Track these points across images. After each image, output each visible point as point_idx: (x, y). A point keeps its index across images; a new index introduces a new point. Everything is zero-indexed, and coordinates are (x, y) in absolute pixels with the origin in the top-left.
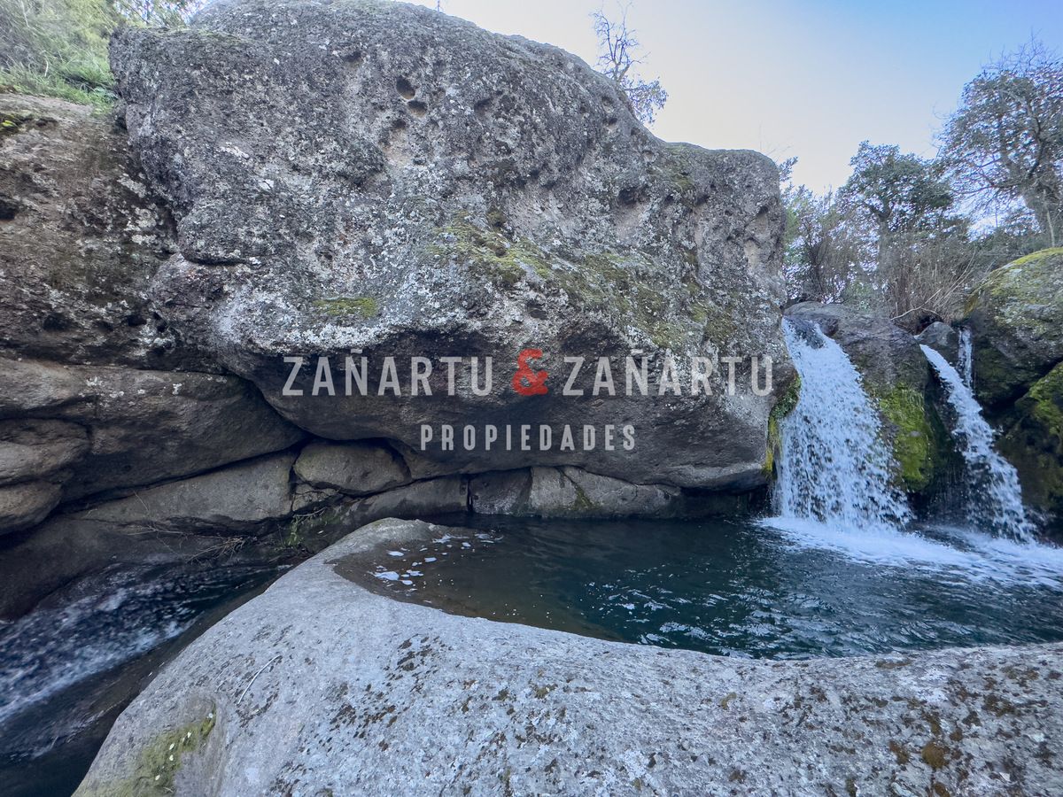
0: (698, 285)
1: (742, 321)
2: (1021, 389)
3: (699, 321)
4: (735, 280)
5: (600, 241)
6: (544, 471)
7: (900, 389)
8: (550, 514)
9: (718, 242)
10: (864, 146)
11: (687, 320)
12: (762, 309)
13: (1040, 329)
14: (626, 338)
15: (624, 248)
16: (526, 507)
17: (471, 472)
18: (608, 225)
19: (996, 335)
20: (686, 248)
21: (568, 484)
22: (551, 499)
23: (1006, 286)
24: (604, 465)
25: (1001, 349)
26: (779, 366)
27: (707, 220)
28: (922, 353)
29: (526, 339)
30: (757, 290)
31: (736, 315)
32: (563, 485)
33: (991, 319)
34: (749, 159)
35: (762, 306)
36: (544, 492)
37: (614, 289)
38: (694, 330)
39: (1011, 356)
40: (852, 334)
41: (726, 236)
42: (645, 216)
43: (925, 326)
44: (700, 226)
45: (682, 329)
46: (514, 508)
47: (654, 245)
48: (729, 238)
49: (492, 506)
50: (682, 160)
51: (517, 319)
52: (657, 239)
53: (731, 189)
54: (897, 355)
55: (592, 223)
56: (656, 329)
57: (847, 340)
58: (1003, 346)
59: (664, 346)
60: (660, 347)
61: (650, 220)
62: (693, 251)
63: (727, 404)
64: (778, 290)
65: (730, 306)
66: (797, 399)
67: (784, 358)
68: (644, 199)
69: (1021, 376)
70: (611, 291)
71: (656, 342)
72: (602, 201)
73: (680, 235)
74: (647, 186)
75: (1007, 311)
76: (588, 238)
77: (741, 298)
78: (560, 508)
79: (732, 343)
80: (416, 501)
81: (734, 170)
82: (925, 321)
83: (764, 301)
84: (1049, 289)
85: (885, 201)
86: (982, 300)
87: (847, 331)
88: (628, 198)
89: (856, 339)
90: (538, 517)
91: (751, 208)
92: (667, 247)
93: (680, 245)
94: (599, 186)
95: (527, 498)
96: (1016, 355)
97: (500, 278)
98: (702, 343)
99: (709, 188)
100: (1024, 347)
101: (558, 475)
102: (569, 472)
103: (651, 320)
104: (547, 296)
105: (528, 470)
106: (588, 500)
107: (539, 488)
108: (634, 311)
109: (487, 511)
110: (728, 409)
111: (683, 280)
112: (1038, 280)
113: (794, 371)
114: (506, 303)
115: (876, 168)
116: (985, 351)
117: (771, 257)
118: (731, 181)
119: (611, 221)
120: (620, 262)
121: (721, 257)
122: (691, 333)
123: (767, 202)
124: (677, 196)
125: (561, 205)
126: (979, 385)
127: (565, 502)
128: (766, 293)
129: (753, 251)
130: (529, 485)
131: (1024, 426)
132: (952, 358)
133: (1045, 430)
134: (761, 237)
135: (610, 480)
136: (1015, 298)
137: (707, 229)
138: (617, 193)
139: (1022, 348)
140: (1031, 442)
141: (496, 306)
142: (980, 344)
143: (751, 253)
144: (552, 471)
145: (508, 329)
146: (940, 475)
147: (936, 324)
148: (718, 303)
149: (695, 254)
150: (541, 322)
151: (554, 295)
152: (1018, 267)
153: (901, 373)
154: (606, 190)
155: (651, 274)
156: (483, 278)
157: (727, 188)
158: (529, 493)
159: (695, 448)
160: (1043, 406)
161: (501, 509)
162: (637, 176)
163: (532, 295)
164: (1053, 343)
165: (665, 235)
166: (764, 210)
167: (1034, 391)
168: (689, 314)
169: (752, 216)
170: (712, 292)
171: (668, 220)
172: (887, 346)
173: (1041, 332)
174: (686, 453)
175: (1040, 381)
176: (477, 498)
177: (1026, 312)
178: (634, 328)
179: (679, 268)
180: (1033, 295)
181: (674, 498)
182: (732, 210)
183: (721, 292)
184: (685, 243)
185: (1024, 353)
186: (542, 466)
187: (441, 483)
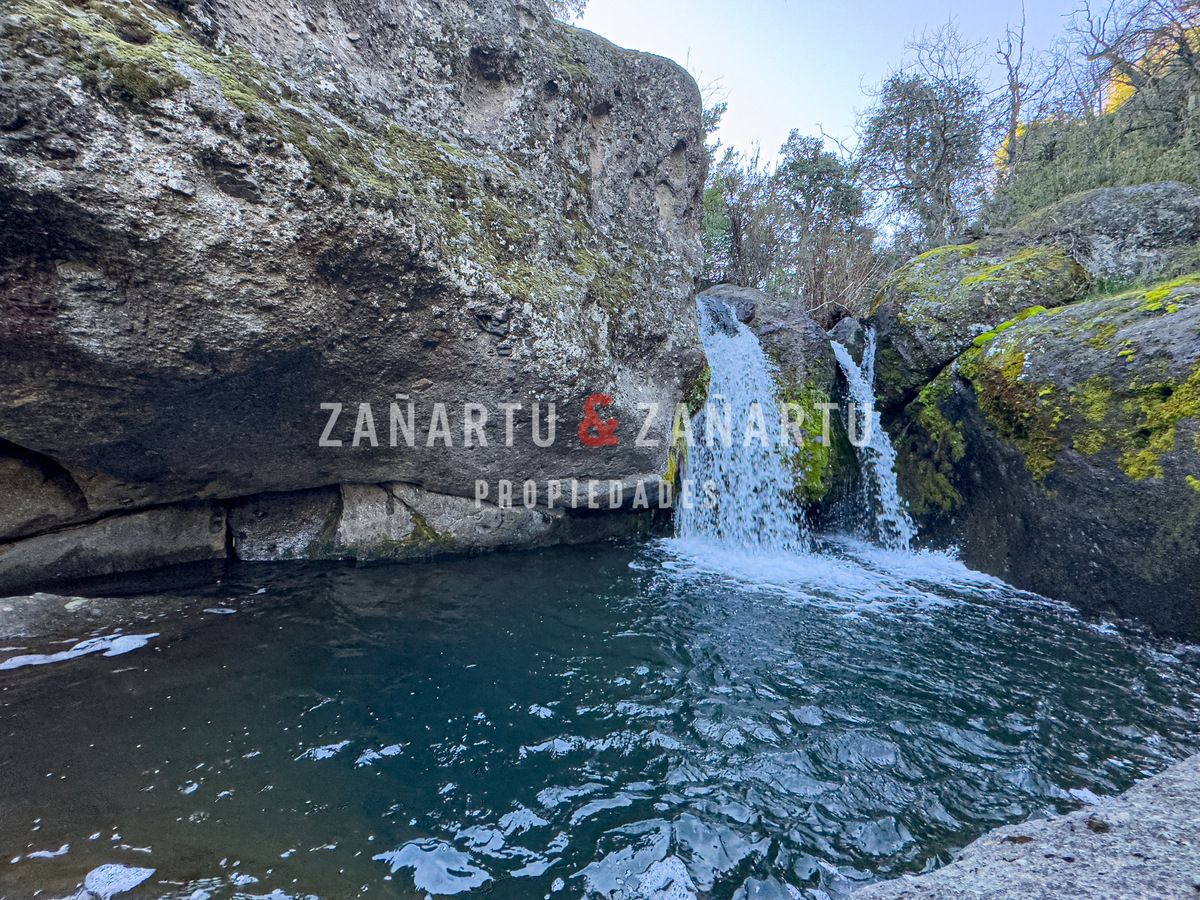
0: (589, 226)
1: (646, 286)
2: (911, 393)
3: (582, 273)
4: (640, 232)
5: (432, 122)
6: (361, 491)
7: (809, 389)
8: (370, 554)
9: (623, 175)
10: (793, 136)
11: (566, 269)
12: (672, 276)
13: (936, 328)
14: (454, 276)
15: (478, 145)
16: (329, 547)
17: (220, 496)
18: (449, 100)
19: (897, 334)
20: (575, 171)
21: (400, 509)
22: (372, 533)
23: (911, 281)
24: (450, 479)
25: (900, 350)
26: (687, 352)
27: (609, 141)
28: (831, 351)
29: (214, 238)
30: (668, 251)
31: (637, 276)
32: (391, 511)
33: (894, 316)
34: (665, 69)
35: (672, 272)
36: (361, 522)
37: (438, 192)
38: (573, 284)
39: (907, 357)
40: (769, 323)
41: (633, 170)
42: (513, 104)
43: (835, 323)
44: (599, 148)
45: (554, 279)
46: (312, 547)
47: (525, 151)
48: (637, 174)
49: (273, 548)
50: (577, 42)
51: (173, 184)
52: (530, 142)
53: (642, 106)
54: (809, 350)
55: (422, 91)
56: (511, 272)
57: (763, 329)
58: (902, 346)
59: (520, 298)
60: (514, 298)
61: (521, 111)
62: (586, 177)
63: (618, 395)
64: (693, 257)
65: (630, 263)
66: (706, 396)
67: (693, 342)
68: (514, 77)
69: (914, 379)
70: (432, 195)
71: (506, 290)
72: (438, 56)
73: (567, 149)
74: (516, 56)
75: (909, 307)
76: (410, 111)
77: (646, 257)
78: (388, 544)
79: (629, 313)
80: (107, 549)
81: (648, 80)
82: (837, 317)
83: (674, 266)
84: (946, 287)
85: (808, 198)
86: (888, 296)
87: (763, 319)
88: (486, 67)
89: (771, 328)
90: (351, 562)
91: (667, 139)
92: (544, 158)
93: (567, 164)
94: (435, 31)
95: (334, 532)
96: (913, 356)
97: (105, 75)
98: (584, 305)
99: (612, 92)
100: (919, 348)
101: (384, 496)
102: (400, 491)
103: (503, 257)
104: (253, 149)
105: (335, 489)
106: (432, 530)
107: (353, 517)
108: (473, 235)
109: (262, 555)
110: (618, 403)
111: (568, 214)
112: (937, 277)
113: (703, 359)
114: (137, 142)
115: (803, 163)
116: (886, 351)
117: (687, 212)
118: (644, 95)
119: (455, 94)
120: (457, 155)
121: (624, 197)
122: (568, 288)
123: (684, 135)
124: (563, 86)
125: (355, 36)
126: (879, 386)
127: (394, 536)
128: (679, 257)
129: (666, 201)
130: (338, 512)
131: (910, 432)
132: (858, 359)
133: (926, 436)
134: (677, 182)
135: (464, 500)
136: (917, 294)
137: (608, 154)
138: (466, 50)
139: (918, 348)
140: (914, 448)
141: (101, 141)
142: (884, 343)
143: (664, 201)
144: (374, 491)
145: (155, 205)
146: (838, 484)
147: (847, 319)
148: (615, 258)
149: (588, 183)
150: (249, 207)
151: (271, 152)
152: (922, 261)
153: (810, 370)
154: (447, 39)
155: (513, 190)
156: (51, 64)
157: (637, 102)
158: (336, 526)
159: (576, 455)
160: (929, 411)
161: (288, 551)
162: (500, 32)
163: (210, 138)
164: (944, 344)
165: (543, 140)
166: (681, 146)
167: (922, 397)
168: (570, 261)
169: (666, 150)
170: (609, 243)
171: (549, 121)
172: (801, 340)
173: (936, 332)
174: (565, 462)
175: (929, 385)
176: (243, 536)
177: (926, 310)
178: (469, 263)
179: (560, 193)
180: (932, 292)
181: (557, 521)
182: (643, 136)
183: (621, 244)
184: (575, 163)
185: (919, 354)
186: (354, 483)
187: (164, 517)
